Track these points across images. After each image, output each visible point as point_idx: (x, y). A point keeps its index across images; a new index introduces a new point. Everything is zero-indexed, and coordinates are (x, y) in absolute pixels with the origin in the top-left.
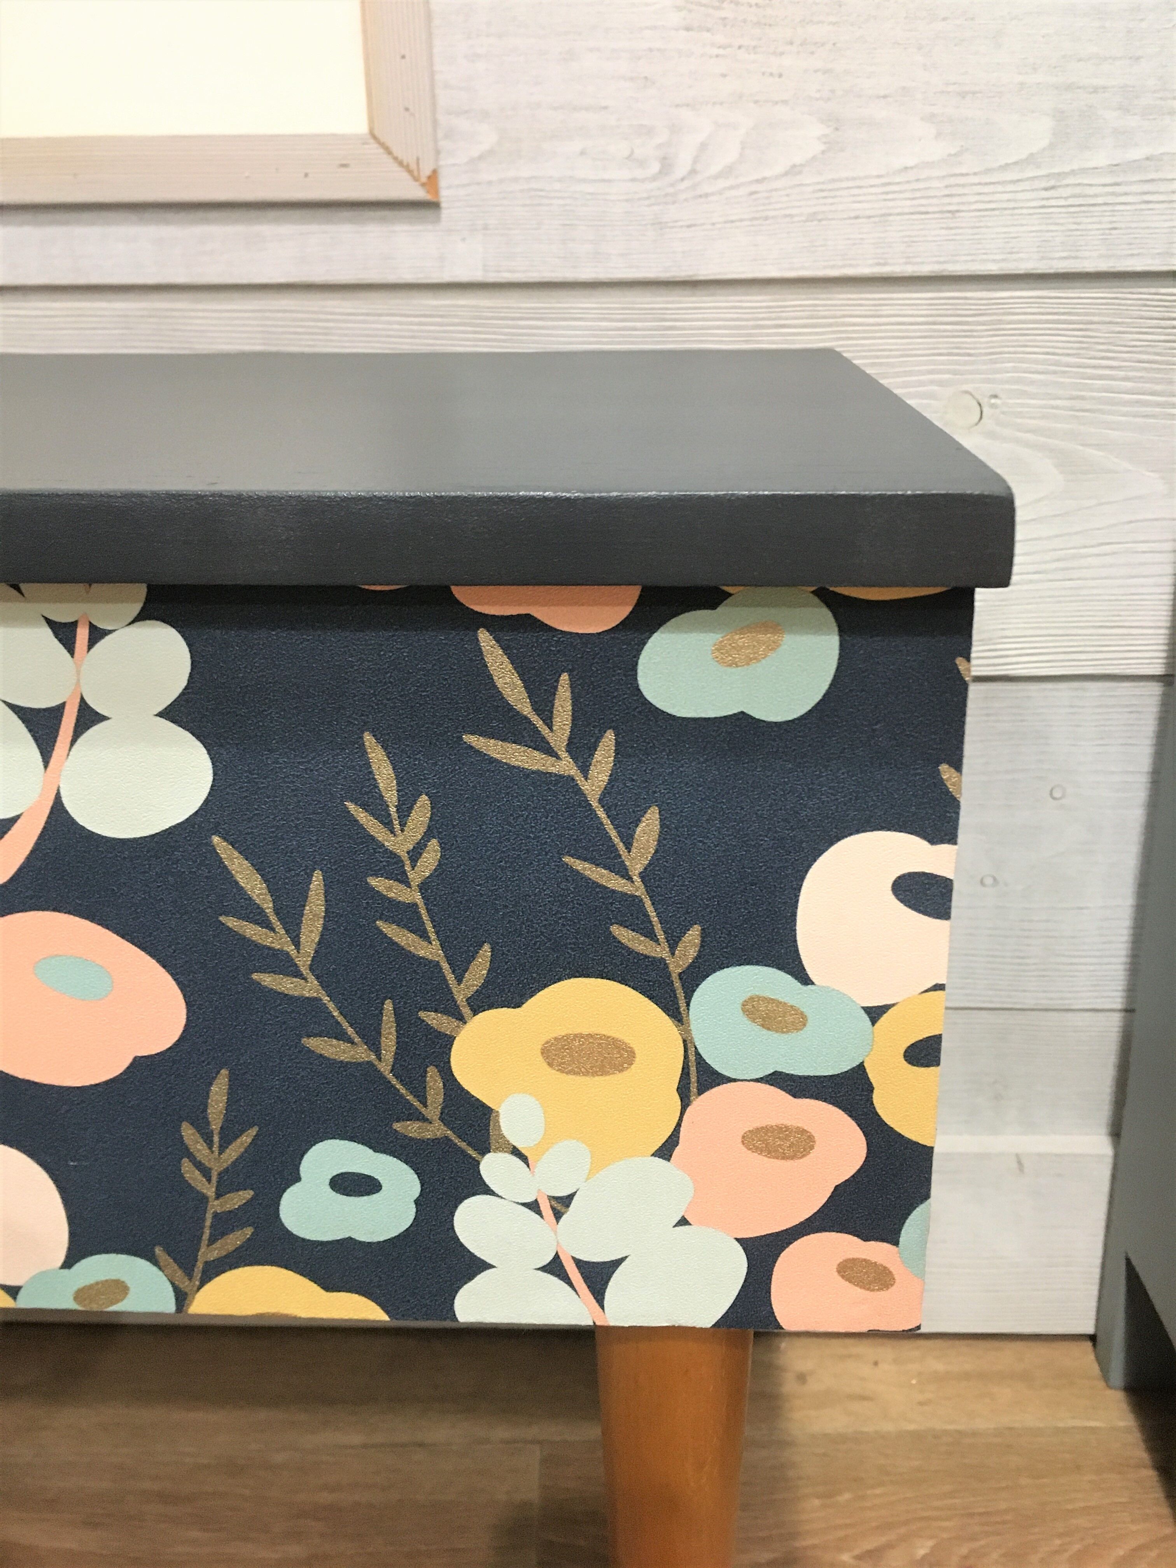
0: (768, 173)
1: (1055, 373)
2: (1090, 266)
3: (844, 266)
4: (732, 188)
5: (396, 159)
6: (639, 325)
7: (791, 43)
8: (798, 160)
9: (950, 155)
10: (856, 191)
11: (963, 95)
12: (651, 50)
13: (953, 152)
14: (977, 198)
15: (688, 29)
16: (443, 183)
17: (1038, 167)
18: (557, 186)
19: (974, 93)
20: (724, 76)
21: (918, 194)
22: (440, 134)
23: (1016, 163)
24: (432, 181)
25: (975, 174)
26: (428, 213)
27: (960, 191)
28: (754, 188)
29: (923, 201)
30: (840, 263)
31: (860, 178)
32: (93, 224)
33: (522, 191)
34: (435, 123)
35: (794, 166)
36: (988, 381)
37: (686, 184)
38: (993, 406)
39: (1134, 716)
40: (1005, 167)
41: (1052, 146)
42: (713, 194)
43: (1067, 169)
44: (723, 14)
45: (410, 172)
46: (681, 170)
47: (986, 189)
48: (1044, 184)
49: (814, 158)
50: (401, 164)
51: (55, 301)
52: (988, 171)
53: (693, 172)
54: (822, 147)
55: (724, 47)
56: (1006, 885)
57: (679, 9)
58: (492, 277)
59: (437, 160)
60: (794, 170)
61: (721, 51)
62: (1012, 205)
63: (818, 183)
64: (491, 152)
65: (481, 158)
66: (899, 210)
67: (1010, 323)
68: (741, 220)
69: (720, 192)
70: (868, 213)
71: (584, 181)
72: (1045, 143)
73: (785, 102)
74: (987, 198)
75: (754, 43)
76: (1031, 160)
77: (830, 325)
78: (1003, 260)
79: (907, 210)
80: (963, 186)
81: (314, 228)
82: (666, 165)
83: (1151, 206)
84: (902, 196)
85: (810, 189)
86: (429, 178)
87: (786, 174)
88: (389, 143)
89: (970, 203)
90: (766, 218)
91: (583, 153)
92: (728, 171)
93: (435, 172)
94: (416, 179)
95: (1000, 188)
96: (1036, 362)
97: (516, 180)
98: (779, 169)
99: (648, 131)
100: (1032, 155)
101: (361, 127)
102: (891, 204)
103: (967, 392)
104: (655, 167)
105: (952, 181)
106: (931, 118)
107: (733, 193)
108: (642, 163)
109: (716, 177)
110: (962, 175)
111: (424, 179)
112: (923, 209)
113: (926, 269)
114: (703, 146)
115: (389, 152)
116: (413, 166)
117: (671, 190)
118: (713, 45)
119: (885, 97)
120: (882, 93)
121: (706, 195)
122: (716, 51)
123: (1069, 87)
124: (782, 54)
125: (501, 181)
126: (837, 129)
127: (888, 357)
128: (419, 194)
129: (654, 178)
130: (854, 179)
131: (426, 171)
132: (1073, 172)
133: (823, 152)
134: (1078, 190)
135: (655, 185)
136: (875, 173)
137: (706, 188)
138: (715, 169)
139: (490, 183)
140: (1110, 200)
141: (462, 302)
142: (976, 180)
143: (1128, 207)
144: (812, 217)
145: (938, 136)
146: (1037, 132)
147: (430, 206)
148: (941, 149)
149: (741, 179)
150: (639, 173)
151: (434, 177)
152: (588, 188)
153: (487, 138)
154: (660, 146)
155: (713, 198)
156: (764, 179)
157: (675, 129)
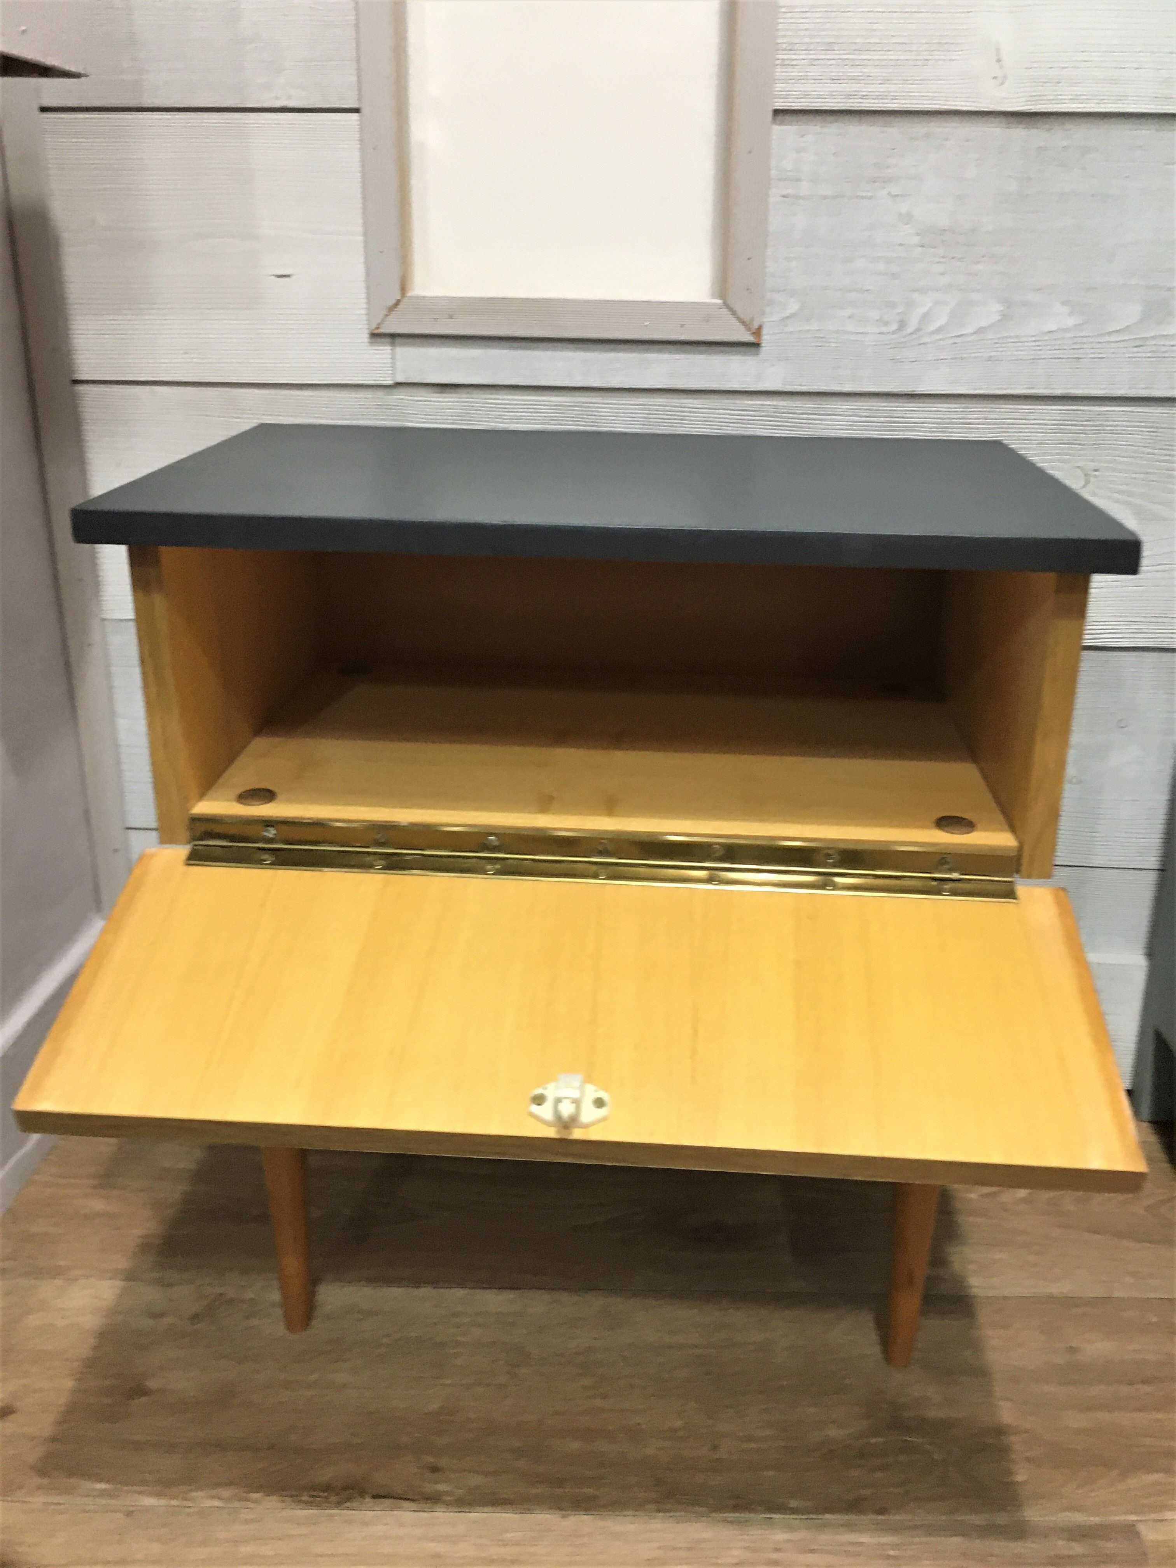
0: (964, 332)
1: (1132, 457)
2: (1160, 393)
4: (941, 340)
5: (738, 317)
6: (876, 419)
7: (985, 256)
8: (984, 325)
9: (1077, 325)
10: (1021, 344)
11: (1087, 290)
12: (899, 258)
13: (1079, 323)
14: (1093, 351)
15: (922, 246)
16: (765, 331)
18: (834, 336)
19: (1095, 289)
20: (942, 274)
21: (1053, 348)
22: (765, 303)
23: (1119, 331)
24: (758, 332)
25: (1090, 337)
26: (753, 349)
27: (1084, 346)
28: (955, 340)
29: (1058, 352)
30: (1004, 386)
31: (1021, 337)
33: (811, 338)
34: (763, 297)
35: (981, 328)
36: (1092, 461)
37: (914, 337)
38: (1095, 476)
40: (1109, 333)
41: (1141, 321)
42: (929, 343)
43: (1150, 335)
44: (943, 238)
45: (745, 325)
46: (911, 328)
47: (1097, 345)
48: (1136, 344)
49: (993, 324)
50: (741, 321)
52: (1099, 334)
53: (917, 330)
54: (998, 318)
55: (943, 257)
56: (1084, 784)
57: (918, 234)
58: (788, 388)
59: (762, 318)
60: (980, 331)
61: (941, 260)
63: (997, 338)
64: (795, 314)
65: (789, 317)
66: (1043, 357)
67: (1106, 426)
68: (946, 359)
69: (934, 342)
70: (1025, 357)
71: (850, 333)
72: (1137, 319)
73: (978, 291)
74: (1097, 350)
75: (961, 256)
76: (1128, 329)
78: (1107, 388)
79: (1050, 356)
80: (1084, 343)
81: (682, 356)
82: (902, 324)
84: (1047, 348)
85: (990, 342)
86: (756, 328)
87: (975, 333)
88: (736, 309)
89: (1089, 354)
90: (962, 358)
91: (851, 317)
92: (940, 330)
93: (760, 325)
94: (749, 330)
95: (1109, 345)
96: (1121, 450)
97: (808, 331)
98: (972, 330)
99: (892, 305)
100: (1129, 326)
102: (1040, 352)
103: (1078, 467)
104: (895, 327)
105: (1075, 340)
106: (1066, 303)
107: (942, 343)
108: (886, 323)
109: (933, 333)
110: (1084, 337)
111: (753, 329)
113: (1058, 392)
114: (926, 315)
115: (734, 314)
116: (748, 322)
117: (903, 340)
118: (936, 256)
119: (1039, 289)
120: (1038, 287)
121: (925, 344)
122: (938, 260)
123: (1152, 287)
124: (978, 262)
125: (800, 331)
126: (1009, 308)
128: (749, 338)
129: (894, 332)
130: (1018, 337)
131: (755, 325)
132: (1154, 337)
133: (999, 321)
134: (1154, 349)
135: (895, 336)
136: (1032, 334)
137: (926, 339)
138: (932, 327)
139: (792, 333)
141: (768, 403)
144: (990, 359)
145: (1071, 314)
146: (1130, 313)
147: (754, 346)
148: (1072, 321)
149: (948, 335)
150: (884, 329)
151: (760, 328)
152: (853, 337)
153: (793, 307)
154: (899, 313)
155: (929, 346)
156: (962, 335)
157: (910, 304)
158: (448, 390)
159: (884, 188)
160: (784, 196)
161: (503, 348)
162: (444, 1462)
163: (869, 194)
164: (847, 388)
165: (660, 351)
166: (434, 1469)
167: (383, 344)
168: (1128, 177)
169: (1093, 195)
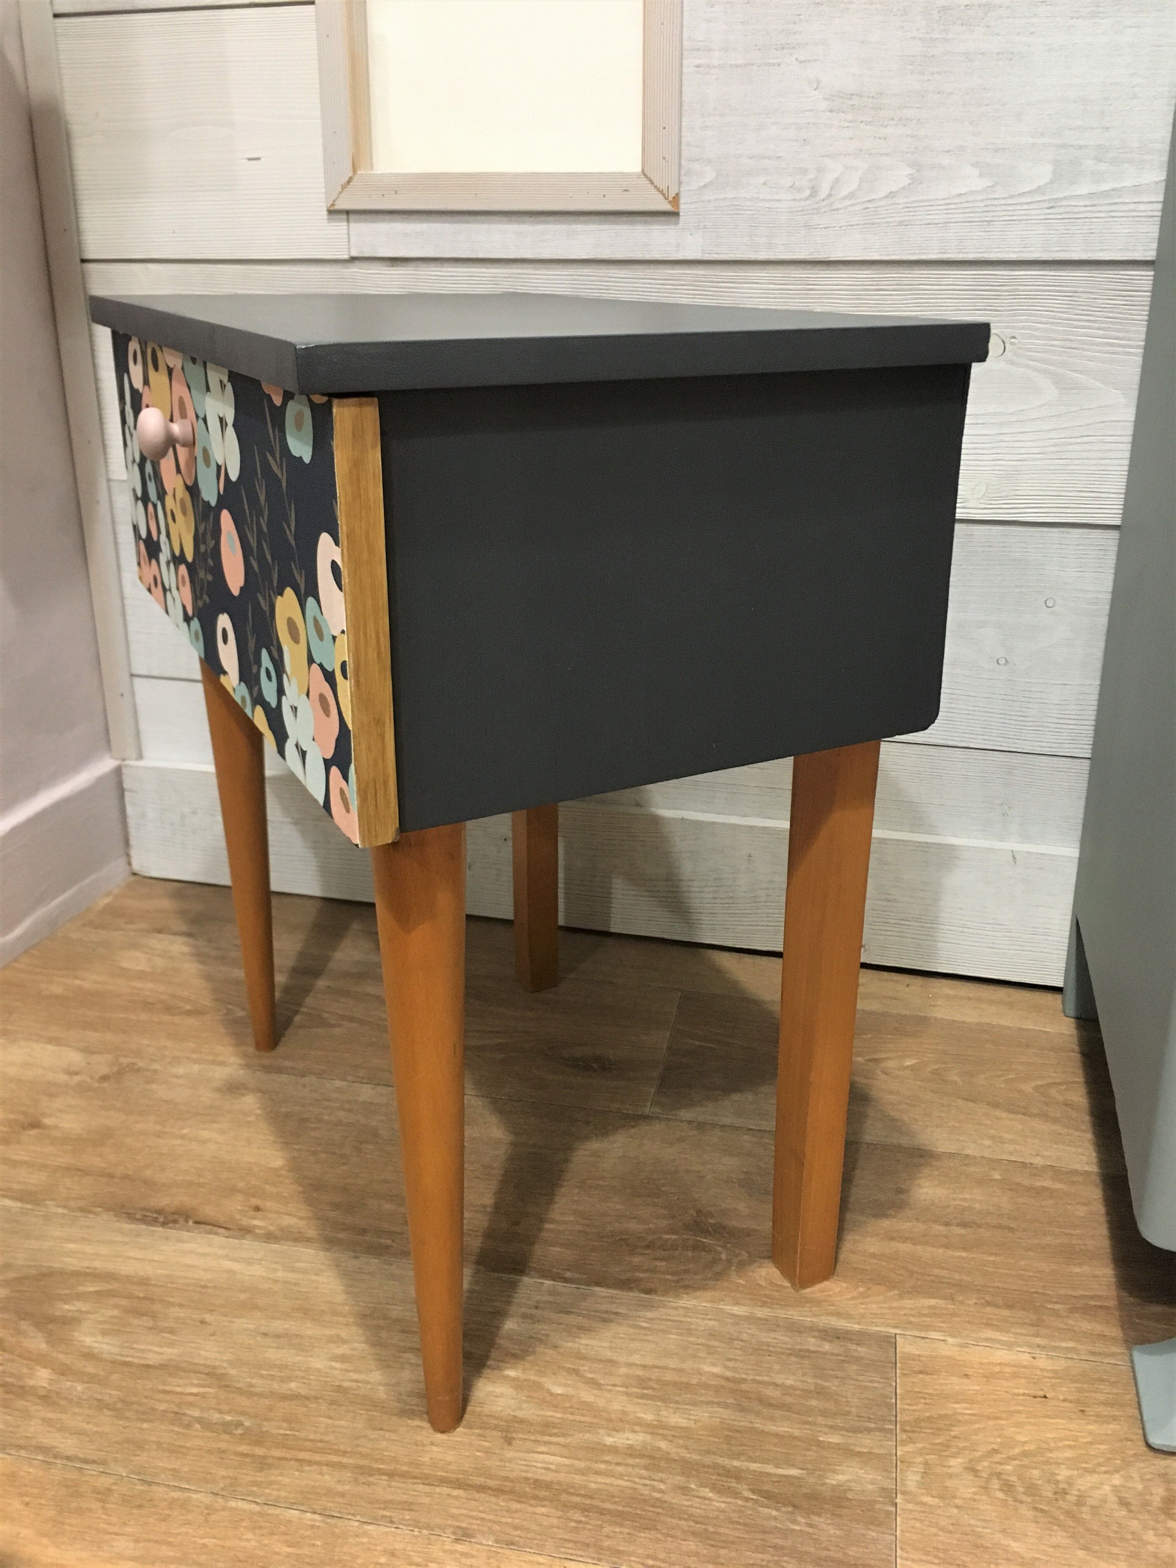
0: (875, 197)
1: (1053, 323)
2: (1075, 257)
3: (919, 254)
4: (852, 205)
5: (656, 187)
6: (792, 287)
7: (893, 120)
8: (894, 189)
9: (988, 187)
10: (929, 208)
11: (997, 150)
12: (809, 124)
13: (990, 184)
14: (1004, 213)
15: (831, 111)
16: (682, 201)
17: (1043, 194)
18: (749, 203)
19: (1004, 149)
20: (851, 139)
21: (967, 211)
22: (682, 173)
23: (1029, 192)
24: (676, 200)
25: (1004, 198)
26: (673, 219)
27: (994, 208)
28: (866, 205)
29: (971, 215)
30: (918, 252)
31: (931, 200)
32: (483, 223)
33: (727, 206)
34: (680, 166)
35: (892, 192)
36: (1007, 327)
37: (826, 202)
38: (1012, 343)
39: (1102, 552)
40: (1023, 194)
41: (1052, 182)
42: (840, 209)
43: (1061, 196)
44: (852, 102)
45: (663, 194)
46: (823, 194)
47: (1010, 208)
48: (1046, 205)
49: (904, 188)
50: (658, 190)
51: (458, 267)
52: (1011, 197)
53: (830, 195)
54: (910, 181)
55: (852, 122)
56: (1014, 665)
57: (826, 99)
58: (706, 257)
59: (680, 187)
60: (891, 195)
61: (850, 125)
62: (1025, 217)
63: (906, 203)
64: (711, 183)
65: (705, 186)
66: (954, 220)
67: (1023, 291)
68: (858, 225)
69: (846, 208)
70: (936, 221)
71: (764, 200)
72: (1047, 180)
73: (887, 154)
74: (1011, 213)
75: (869, 119)
76: (1038, 190)
77: (910, 290)
78: (1020, 252)
79: (960, 220)
80: (996, 205)
81: (606, 227)
82: (814, 191)
83: (1116, 219)
84: (957, 211)
85: (901, 206)
86: (674, 198)
87: (886, 197)
88: (652, 178)
89: (999, 216)
90: (873, 224)
91: (764, 184)
92: (851, 195)
93: (677, 194)
94: (666, 199)
95: (1018, 207)
96: (1041, 316)
97: (724, 199)
98: (882, 194)
99: (805, 171)
100: (1039, 187)
101: (638, 169)
102: (949, 216)
104: (808, 193)
105: (989, 202)
106: (975, 165)
107: (853, 208)
108: (800, 190)
109: (845, 198)
110: (995, 199)
111: (670, 199)
112: (970, 219)
113: (971, 257)
114: (837, 181)
115: (652, 183)
116: (665, 191)
117: (817, 206)
118: (845, 120)
119: (949, 151)
120: (947, 149)
121: (838, 209)
122: (847, 124)
123: (1063, 146)
124: (886, 126)
125: (716, 200)
126: (918, 171)
127: (946, 311)
128: (667, 207)
129: (806, 199)
130: (928, 200)
131: (672, 195)
132: (1065, 198)
133: (910, 184)
134: (1068, 209)
135: (807, 203)
136: (941, 197)
137: (837, 206)
138: (844, 193)
139: (709, 201)
140: (1089, 215)
141: (688, 272)
142: (1004, 202)
143: (1100, 220)
144: (901, 223)
145: (981, 175)
146: (1043, 173)
147: (674, 214)
148: (980, 184)
149: (859, 200)
150: (797, 196)
151: (677, 197)
152: (767, 205)
153: (710, 174)
154: (811, 180)
155: (841, 211)
156: (873, 200)
157: (820, 170)
158: (399, 263)
159: (791, 54)
160: (696, 66)
161: (445, 222)
162: (268, 1204)
163: (778, 61)
164: (762, 256)
165: (585, 222)
166: (257, 1209)
167: (340, 220)
168: (1032, 33)
169: (998, 54)
